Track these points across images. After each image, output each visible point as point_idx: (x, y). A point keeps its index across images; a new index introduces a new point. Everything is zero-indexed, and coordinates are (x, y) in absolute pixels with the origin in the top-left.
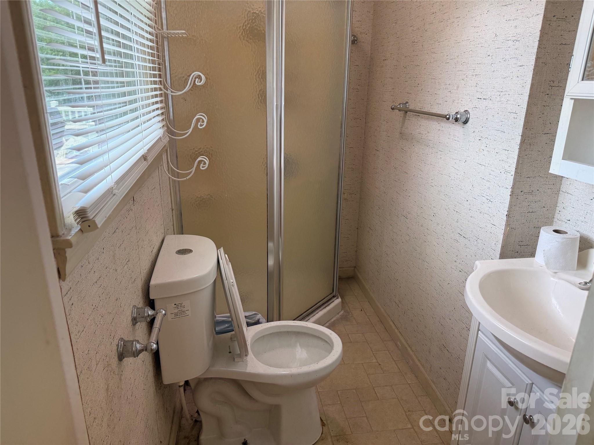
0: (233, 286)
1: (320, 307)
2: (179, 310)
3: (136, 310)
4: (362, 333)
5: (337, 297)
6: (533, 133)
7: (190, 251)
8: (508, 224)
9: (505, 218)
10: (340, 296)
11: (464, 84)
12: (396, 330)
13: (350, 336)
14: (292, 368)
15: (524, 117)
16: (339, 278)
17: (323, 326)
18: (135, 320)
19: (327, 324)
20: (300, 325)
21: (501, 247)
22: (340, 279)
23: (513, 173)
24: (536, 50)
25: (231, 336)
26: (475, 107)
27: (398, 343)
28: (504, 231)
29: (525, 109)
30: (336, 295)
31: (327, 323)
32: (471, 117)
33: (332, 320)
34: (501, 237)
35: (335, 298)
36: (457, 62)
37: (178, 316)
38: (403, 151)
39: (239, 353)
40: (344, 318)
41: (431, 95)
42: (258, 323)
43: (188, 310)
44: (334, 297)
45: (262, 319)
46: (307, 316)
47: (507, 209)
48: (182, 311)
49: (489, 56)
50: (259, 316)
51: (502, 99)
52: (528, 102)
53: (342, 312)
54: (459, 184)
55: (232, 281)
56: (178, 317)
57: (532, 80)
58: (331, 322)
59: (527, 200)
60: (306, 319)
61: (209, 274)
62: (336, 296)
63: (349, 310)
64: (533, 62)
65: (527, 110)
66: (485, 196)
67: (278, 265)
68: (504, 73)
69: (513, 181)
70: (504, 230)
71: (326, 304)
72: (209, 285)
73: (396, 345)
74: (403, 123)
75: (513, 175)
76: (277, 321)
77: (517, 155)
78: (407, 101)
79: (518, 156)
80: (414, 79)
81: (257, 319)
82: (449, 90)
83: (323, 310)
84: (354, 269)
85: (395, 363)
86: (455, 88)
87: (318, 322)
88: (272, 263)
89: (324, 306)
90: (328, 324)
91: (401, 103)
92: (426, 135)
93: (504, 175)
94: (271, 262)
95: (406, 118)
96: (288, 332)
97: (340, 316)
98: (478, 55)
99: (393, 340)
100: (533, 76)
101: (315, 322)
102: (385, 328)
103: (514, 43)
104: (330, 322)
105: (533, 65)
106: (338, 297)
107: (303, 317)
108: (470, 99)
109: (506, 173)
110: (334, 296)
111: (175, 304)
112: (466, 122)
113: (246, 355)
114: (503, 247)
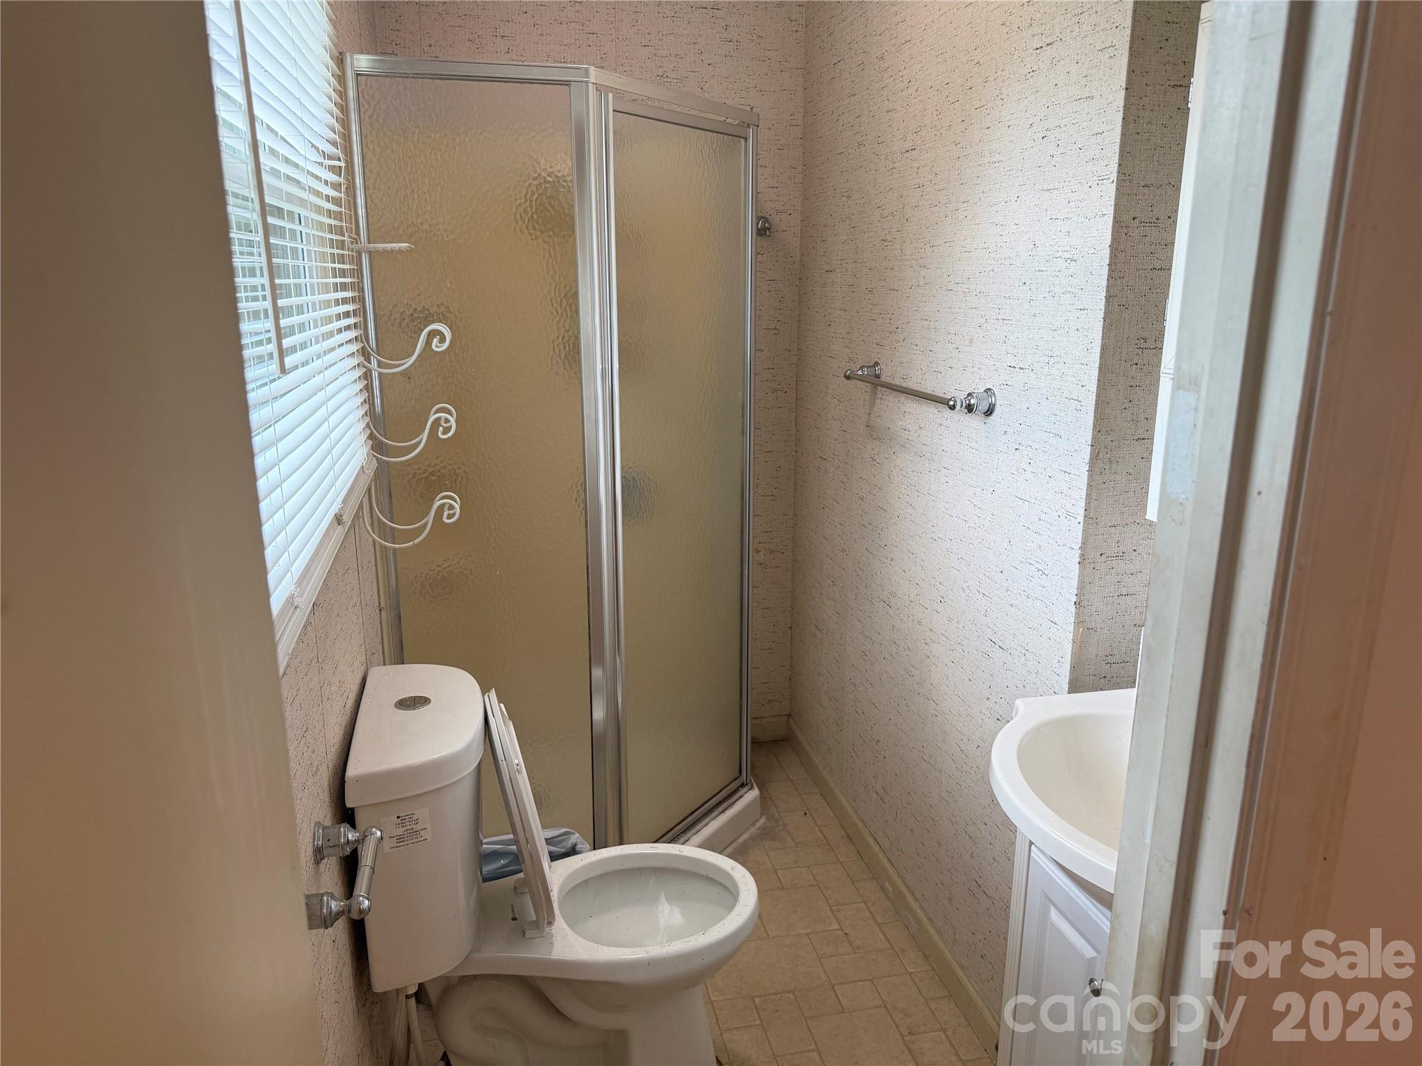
0: (519, 772)
1: (711, 810)
2: (405, 828)
3: (323, 831)
4: (808, 865)
5: (749, 786)
6: (1113, 439)
7: (424, 701)
8: (1079, 622)
9: (1073, 609)
10: (756, 784)
11: (982, 336)
12: (881, 855)
13: (779, 874)
14: (649, 946)
15: (1093, 409)
16: (752, 743)
17: (720, 853)
18: (319, 852)
19: (729, 850)
20: (665, 851)
21: (1071, 668)
22: (756, 743)
23: (1081, 519)
24: (1105, 283)
25: (515, 882)
26: (1005, 383)
27: (886, 884)
28: (1073, 636)
29: (1095, 394)
30: (748, 781)
31: (730, 847)
32: (998, 403)
33: (740, 840)
34: (1068, 647)
35: (745, 789)
36: (968, 290)
37: (403, 841)
38: (876, 463)
39: (535, 919)
40: (766, 834)
41: (921, 353)
42: (572, 852)
43: (425, 829)
44: (742, 785)
45: (582, 844)
46: (682, 833)
47: (1075, 591)
48: (414, 831)
49: (1025, 283)
50: (575, 838)
51: (1054, 371)
52: (1098, 380)
53: (762, 821)
54: (983, 538)
55: (517, 762)
56: (403, 844)
57: (1103, 339)
58: (736, 845)
59: (1113, 571)
60: (682, 840)
61: (467, 749)
62: (747, 784)
63: (777, 816)
64: (1102, 305)
65: (1098, 396)
66: (1034, 563)
67: (616, 720)
68: (1053, 320)
69: (1083, 535)
70: (1072, 632)
71: (725, 805)
72: (469, 774)
73: (882, 888)
74: (872, 404)
75: (1082, 523)
76: (615, 846)
77: (1086, 483)
78: (877, 360)
79: (1088, 484)
80: (889, 316)
81: (570, 845)
82: (955, 346)
83: (718, 818)
84: (788, 721)
85: (881, 929)
86: (967, 342)
87: (707, 845)
88: (602, 716)
89: (721, 809)
90: (731, 850)
91: (864, 366)
92: (917, 434)
93: (1065, 521)
94: (599, 714)
95: (877, 396)
96: (640, 869)
97: (758, 829)
98: (1004, 281)
99: (875, 878)
100: (1103, 331)
101: (702, 846)
102: (859, 852)
103: (1066, 264)
104: (734, 845)
105: (1103, 311)
106: (752, 786)
107: (674, 834)
108: (994, 368)
109: (1068, 517)
110: (743, 783)
111: (398, 817)
112: (989, 412)
113: (550, 923)
114: (1073, 668)
